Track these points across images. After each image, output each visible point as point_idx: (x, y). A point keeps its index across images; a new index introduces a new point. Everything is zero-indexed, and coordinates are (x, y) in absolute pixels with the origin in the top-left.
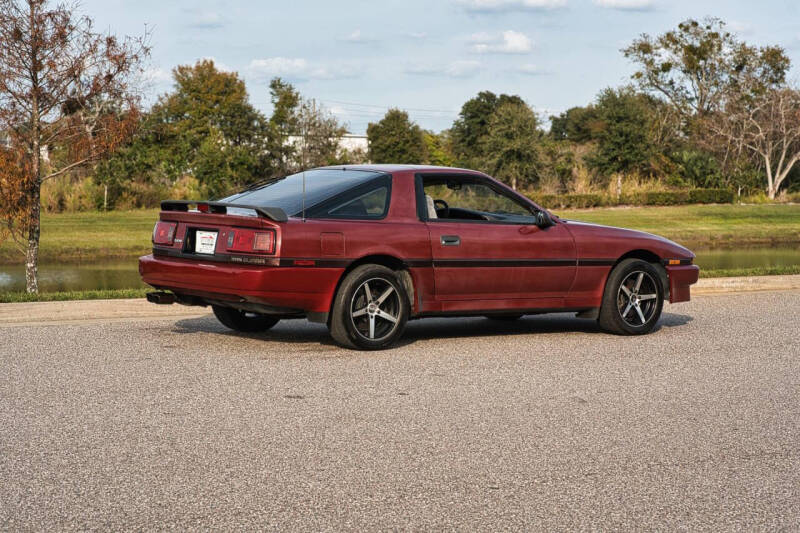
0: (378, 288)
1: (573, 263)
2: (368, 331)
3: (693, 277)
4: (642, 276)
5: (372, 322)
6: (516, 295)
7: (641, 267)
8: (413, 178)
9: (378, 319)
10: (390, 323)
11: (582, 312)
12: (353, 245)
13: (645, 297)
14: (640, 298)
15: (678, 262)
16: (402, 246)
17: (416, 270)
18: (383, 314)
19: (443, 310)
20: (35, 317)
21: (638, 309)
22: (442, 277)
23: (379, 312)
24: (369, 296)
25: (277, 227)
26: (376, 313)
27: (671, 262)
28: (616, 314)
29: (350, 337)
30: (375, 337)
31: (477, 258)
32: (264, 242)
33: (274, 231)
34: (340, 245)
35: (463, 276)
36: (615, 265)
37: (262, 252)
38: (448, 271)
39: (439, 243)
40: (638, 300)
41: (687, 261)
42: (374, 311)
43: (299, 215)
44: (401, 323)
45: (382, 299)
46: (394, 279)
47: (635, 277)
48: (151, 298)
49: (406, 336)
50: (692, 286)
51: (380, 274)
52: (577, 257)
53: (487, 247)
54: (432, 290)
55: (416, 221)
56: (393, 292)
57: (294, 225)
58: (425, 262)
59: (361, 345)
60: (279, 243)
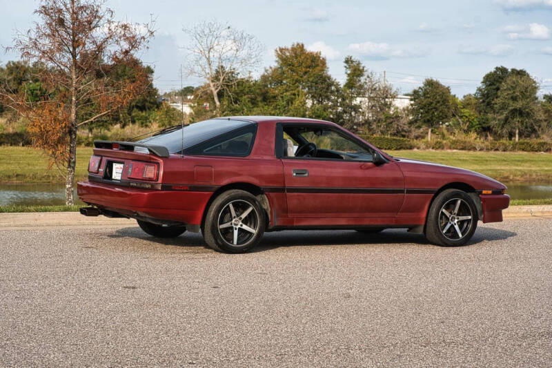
0: (240, 207)
1: (402, 192)
2: (233, 240)
3: (505, 204)
4: (459, 202)
5: (236, 233)
6: (356, 215)
7: (458, 195)
8: (275, 126)
9: (241, 230)
10: (251, 234)
11: (410, 229)
12: (220, 175)
13: (462, 218)
14: (458, 219)
15: (490, 192)
16: (260, 177)
17: (272, 194)
18: (245, 227)
19: (295, 224)
20: (18, 223)
21: (457, 227)
22: (293, 200)
23: (241, 226)
24: (233, 213)
25: (161, 161)
26: (239, 226)
27: (484, 192)
28: (438, 230)
29: (217, 243)
30: (238, 244)
31: (323, 186)
32: (150, 172)
33: (158, 164)
34: (210, 175)
35: (310, 200)
36: (437, 194)
37: (150, 179)
38: (298, 195)
39: (291, 175)
40: (456, 220)
41: (499, 191)
42: (237, 224)
43: (180, 153)
44: (259, 234)
45: (244, 216)
46: (253, 201)
47: (454, 203)
48: (83, 211)
49: (263, 244)
50: (504, 211)
51: (242, 197)
52: (406, 187)
53: (331, 179)
54: (285, 210)
55: (274, 158)
56: (253, 211)
57: (174, 160)
58: (279, 189)
59: (226, 249)
60: (161, 173)
